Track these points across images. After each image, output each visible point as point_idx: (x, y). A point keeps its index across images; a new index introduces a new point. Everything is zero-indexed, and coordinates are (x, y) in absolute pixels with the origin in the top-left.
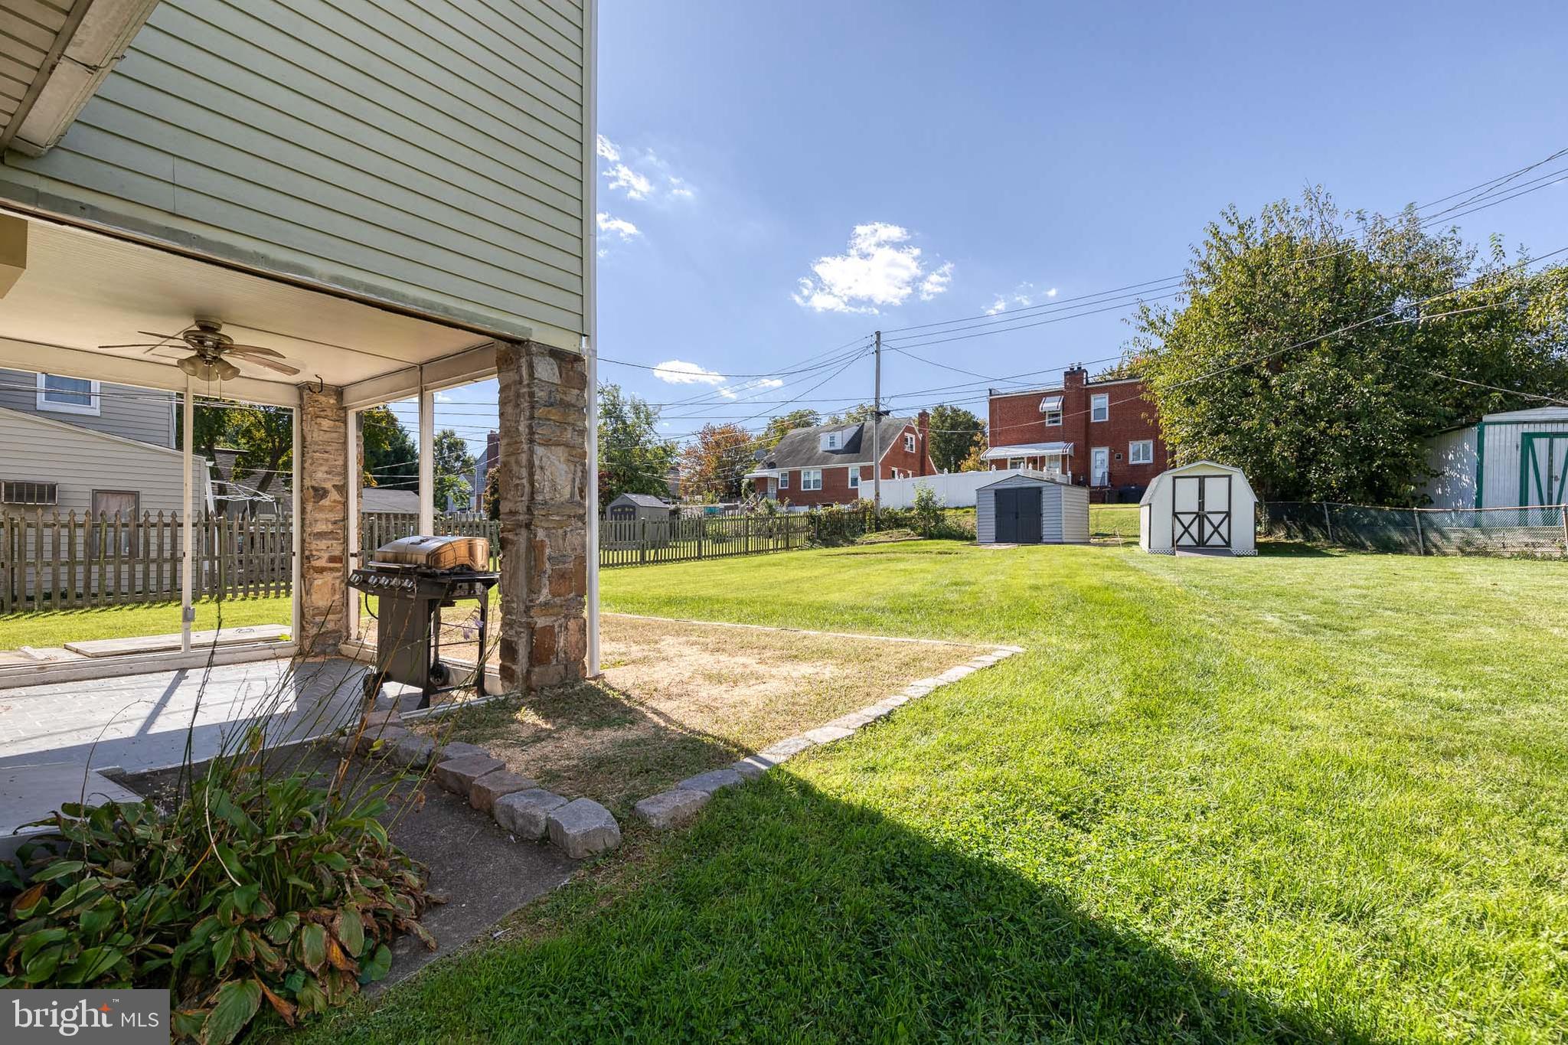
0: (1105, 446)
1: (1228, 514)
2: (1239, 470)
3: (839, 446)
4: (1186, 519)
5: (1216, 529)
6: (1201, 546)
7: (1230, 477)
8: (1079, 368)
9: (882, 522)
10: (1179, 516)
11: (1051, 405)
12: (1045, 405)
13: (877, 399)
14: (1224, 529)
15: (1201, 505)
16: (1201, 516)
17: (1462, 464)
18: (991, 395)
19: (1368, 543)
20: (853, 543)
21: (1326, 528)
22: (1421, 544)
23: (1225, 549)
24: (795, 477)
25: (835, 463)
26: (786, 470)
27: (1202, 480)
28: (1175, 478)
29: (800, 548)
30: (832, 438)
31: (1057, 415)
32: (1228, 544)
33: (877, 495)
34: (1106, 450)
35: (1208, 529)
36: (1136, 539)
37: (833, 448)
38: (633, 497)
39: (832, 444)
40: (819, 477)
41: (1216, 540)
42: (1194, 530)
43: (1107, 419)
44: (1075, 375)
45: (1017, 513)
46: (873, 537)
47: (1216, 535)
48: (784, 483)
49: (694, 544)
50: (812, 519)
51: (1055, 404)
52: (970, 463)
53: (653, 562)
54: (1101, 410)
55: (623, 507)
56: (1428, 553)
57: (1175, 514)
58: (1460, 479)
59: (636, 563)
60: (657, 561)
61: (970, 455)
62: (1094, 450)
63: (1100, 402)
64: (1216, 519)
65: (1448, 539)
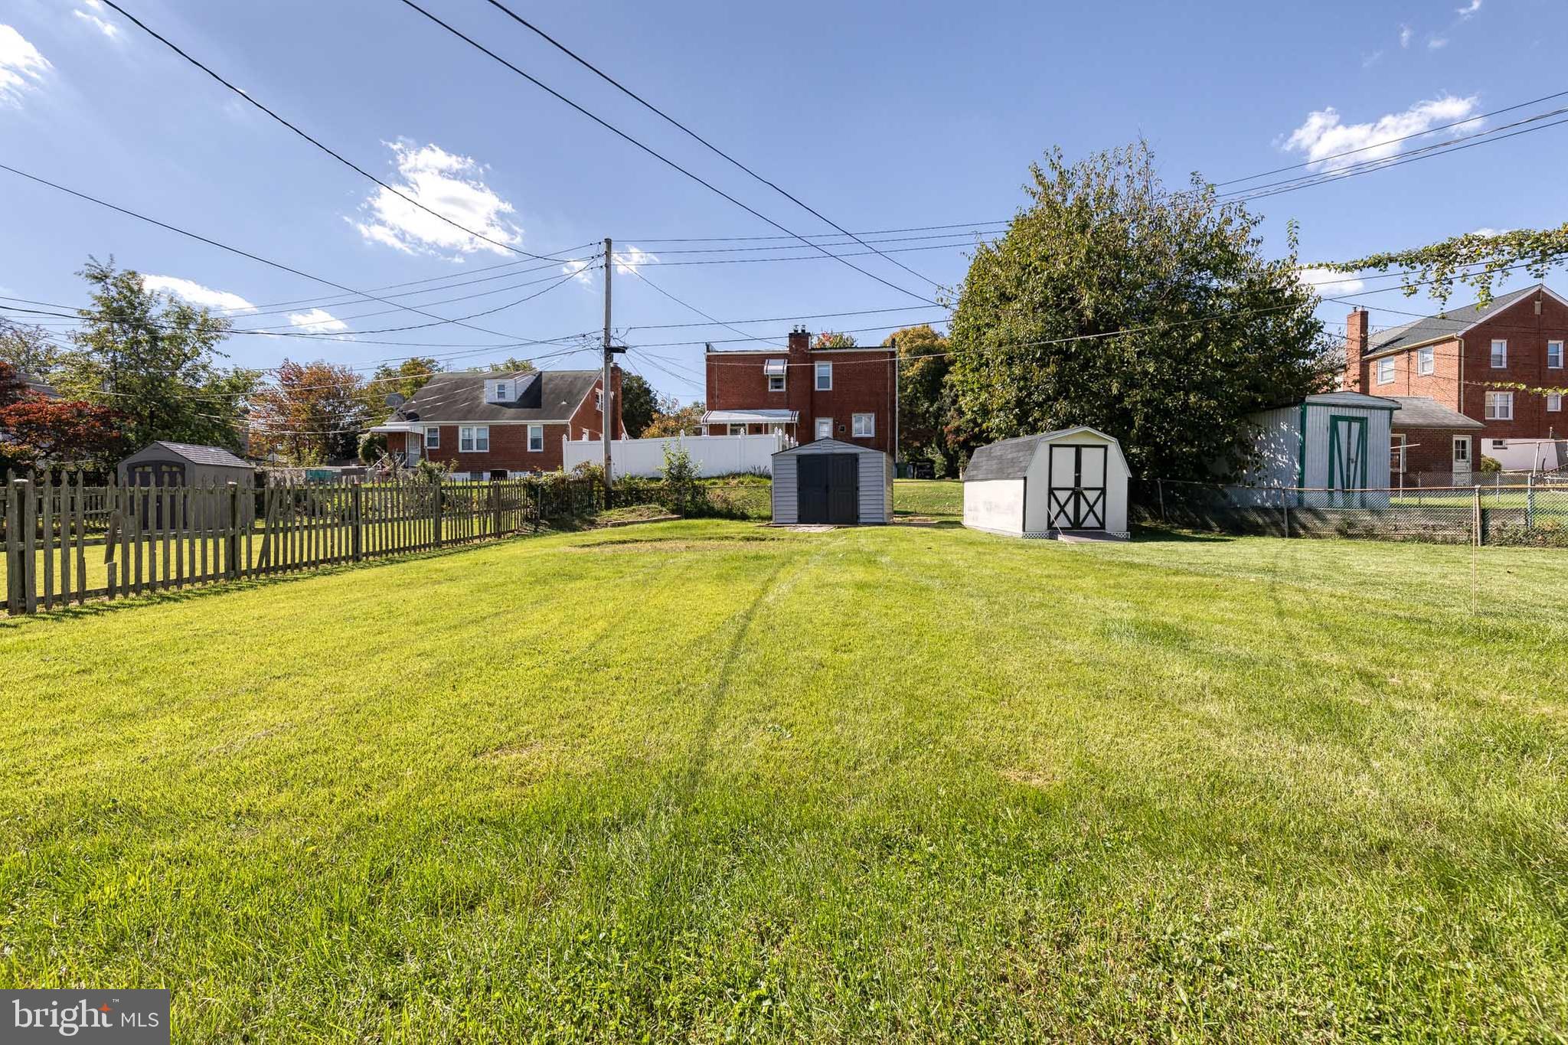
0: (828, 416)
1: (1103, 491)
2: (1114, 440)
3: (511, 397)
4: (1063, 496)
5: (1091, 508)
6: (1076, 528)
7: (1105, 447)
8: (803, 331)
9: (617, 494)
10: (1056, 492)
11: (776, 368)
12: (770, 368)
13: (607, 329)
14: (1098, 509)
15: (1078, 480)
16: (1077, 493)
17: (1278, 443)
18: (708, 351)
19: (1213, 524)
20: (593, 524)
21: (1157, 507)
22: (1285, 526)
23: (1099, 532)
24: (450, 434)
25: (508, 419)
26: (436, 424)
27: (1078, 449)
28: (1051, 446)
29: (520, 535)
30: (501, 387)
31: (780, 380)
32: (1103, 525)
33: (608, 459)
34: (830, 421)
35: (1084, 508)
36: (958, 519)
37: (502, 400)
38: (179, 448)
39: (501, 395)
40: (486, 435)
41: (1091, 522)
42: (1070, 509)
43: (831, 388)
44: (799, 338)
45: (827, 487)
46: (615, 514)
47: (1091, 515)
48: (431, 441)
49: (345, 534)
50: (531, 489)
51: (781, 368)
52: (654, 430)
53: (258, 571)
54: (824, 380)
55: (157, 465)
56: (1293, 534)
57: (1051, 491)
58: (1275, 459)
59: (215, 577)
60: (268, 570)
61: (653, 421)
62: (818, 421)
63: (824, 370)
64: (1092, 496)
65: (1323, 520)
